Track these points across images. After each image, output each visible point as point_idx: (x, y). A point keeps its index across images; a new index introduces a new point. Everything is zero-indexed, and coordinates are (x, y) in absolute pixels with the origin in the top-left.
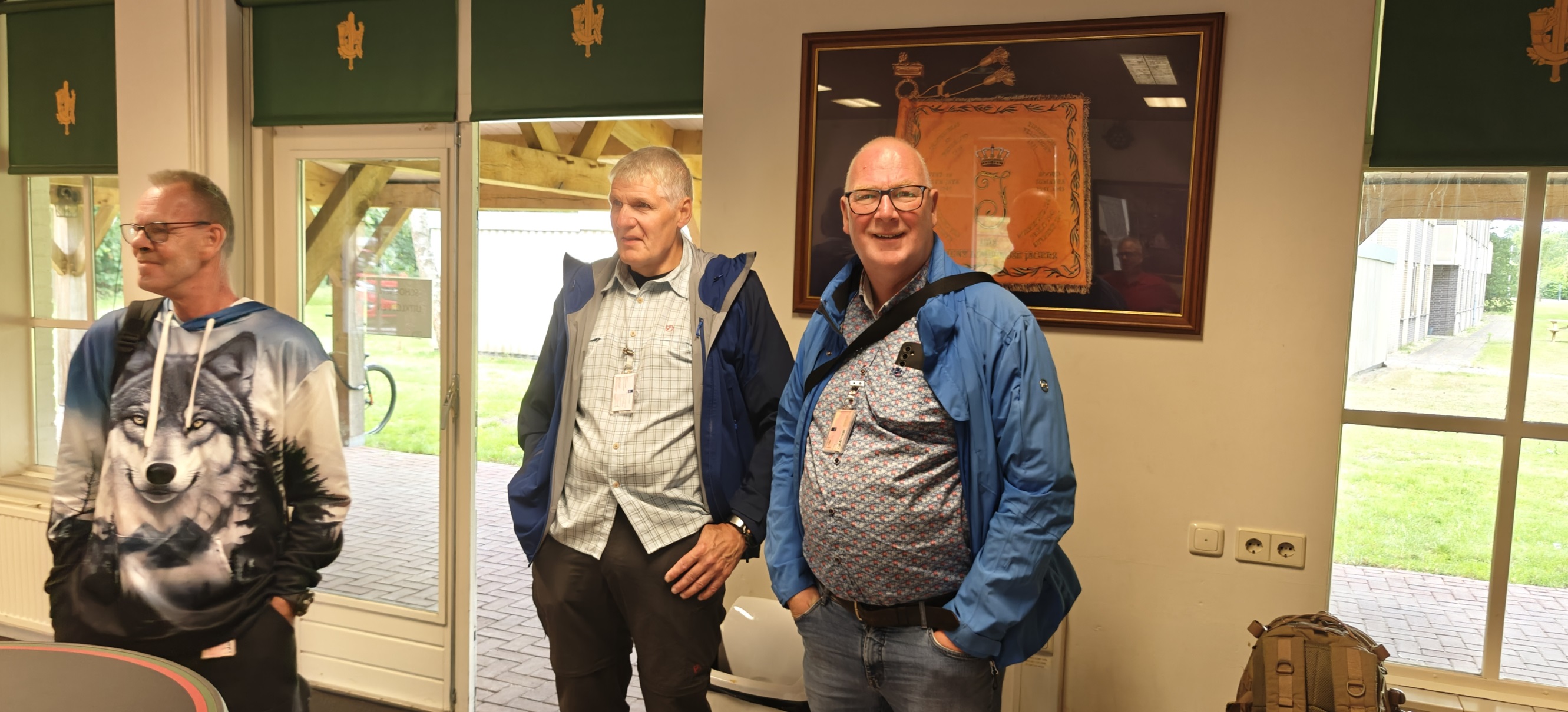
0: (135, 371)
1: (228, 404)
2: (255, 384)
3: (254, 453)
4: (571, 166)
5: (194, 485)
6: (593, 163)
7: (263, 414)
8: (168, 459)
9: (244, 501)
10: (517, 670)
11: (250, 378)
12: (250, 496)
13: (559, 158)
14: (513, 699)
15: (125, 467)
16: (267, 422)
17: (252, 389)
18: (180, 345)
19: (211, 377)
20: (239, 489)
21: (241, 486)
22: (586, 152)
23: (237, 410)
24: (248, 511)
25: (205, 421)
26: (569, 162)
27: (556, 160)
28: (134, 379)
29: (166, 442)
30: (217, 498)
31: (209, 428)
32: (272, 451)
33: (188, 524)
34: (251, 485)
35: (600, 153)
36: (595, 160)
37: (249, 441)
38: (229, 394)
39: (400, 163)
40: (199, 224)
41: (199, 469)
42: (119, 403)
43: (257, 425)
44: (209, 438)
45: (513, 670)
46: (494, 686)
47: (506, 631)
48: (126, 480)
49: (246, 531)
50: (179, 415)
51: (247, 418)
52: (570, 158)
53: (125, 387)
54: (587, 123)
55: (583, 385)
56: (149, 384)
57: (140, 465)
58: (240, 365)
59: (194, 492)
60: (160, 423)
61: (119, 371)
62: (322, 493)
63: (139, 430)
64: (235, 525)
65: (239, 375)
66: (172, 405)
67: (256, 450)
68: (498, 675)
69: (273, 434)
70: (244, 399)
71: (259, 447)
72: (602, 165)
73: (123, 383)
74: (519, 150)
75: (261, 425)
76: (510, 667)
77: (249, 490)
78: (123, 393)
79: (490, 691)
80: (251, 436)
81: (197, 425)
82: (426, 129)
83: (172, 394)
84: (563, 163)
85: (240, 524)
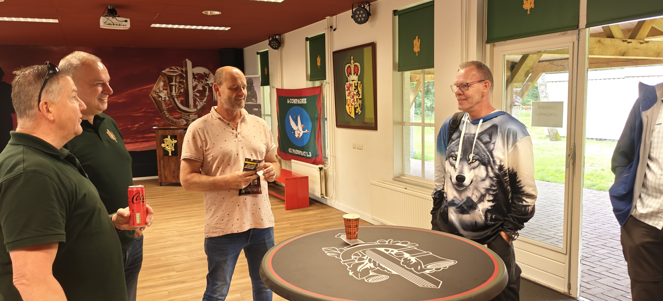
0: (454, 139)
1: (485, 154)
2: (495, 146)
3: (495, 174)
4: (630, 44)
5: (471, 184)
6: (642, 41)
7: (499, 158)
8: (463, 173)
9: (491, 193)
10: (599, 281)
11: (494, 143)
12: (494, 191)
13: (624, 41)
14: (599, 294)
15: (449, 175)
16: (501, 161)
17: (494, 148)
18: (469, 129)
19: (479, 142)
20: (489, 187)
21: (490, 186)
22: (638, 36)
23: (488, 156)
24: (493, 196)
25: (476, 160)
26: (629, 43)
27: (622, 42)
28: (454, 143)
29: (463, 166)
30: (479, 190)
31: (477, 162)
32: (503, 173)
33: (469, 199)
34: (495, 186)
35: (646, 36)
36: (643, 40)
37: (492, 169)
38: (486, 150)
39: (545, 52)
40: (480, 81)
41: (473, 178)
42: (449, 151)
43: (496, 162)
44: (477, 167)
45: (597, 281)
46: (588, 286)
47: (592, 263)
48: (450, 180)
49: (491, 204)
50: (467, 156)
51: (491, 160)
52: (629, 40)
53: (451, 145)
54: (639, 22)
55: (652, 146)
56: (459, 144)
57: (454, 175)
58: (491, 139)
59: (471, 187)
60: (461, 159)
61: (450, 139)
62: (523, 192)
63: (454, 162)
64: (487, 201)
65: (490, 142)
66: (466, 152)
67: (496, 172)
68: (590, 282)
69: (504, 167)
70: (491, 152)
71: (497, 172)
72: (647, 42)
73: (450, 144)
74: (602, 39)
75: (498, 162)
76: (595, 279)
77: (493, 188)
78: (450, 147)
79: (586, 288)
80: (493, 167)
81: (473, 161)
82: (563, 34)
83: (466, 149)
84: (626, 43)
85: (489, 201)
